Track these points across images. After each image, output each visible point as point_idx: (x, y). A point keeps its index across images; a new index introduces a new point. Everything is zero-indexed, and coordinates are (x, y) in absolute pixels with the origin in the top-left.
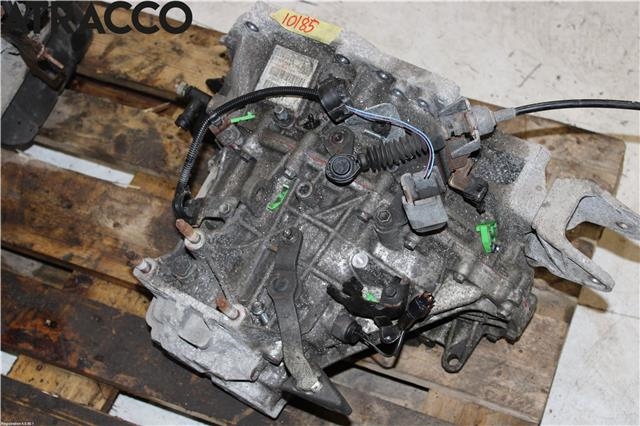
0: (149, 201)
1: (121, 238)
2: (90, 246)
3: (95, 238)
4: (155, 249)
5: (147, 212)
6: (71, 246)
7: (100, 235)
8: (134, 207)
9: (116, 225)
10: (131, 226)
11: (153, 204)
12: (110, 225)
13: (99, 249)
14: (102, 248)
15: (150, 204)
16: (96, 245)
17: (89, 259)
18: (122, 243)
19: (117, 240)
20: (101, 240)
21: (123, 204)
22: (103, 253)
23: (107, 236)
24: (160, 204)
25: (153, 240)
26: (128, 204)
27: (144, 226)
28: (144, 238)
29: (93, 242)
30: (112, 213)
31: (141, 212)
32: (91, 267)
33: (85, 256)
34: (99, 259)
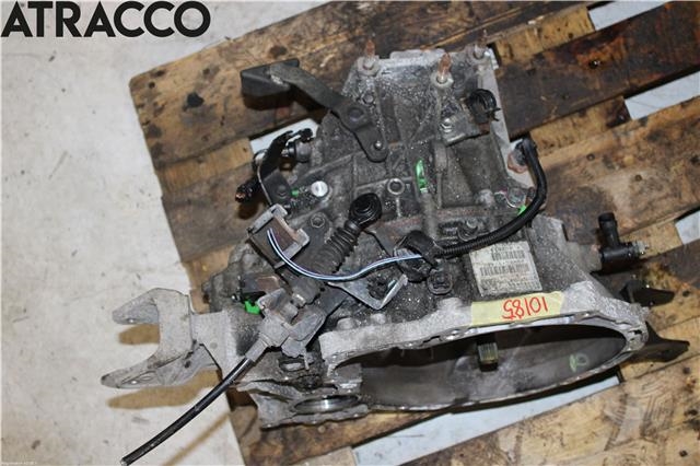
0: (636, 220)
1: (622, 171)
2: (637, 144)
3: (641, 153)
4: (586, 185)
5: (627, 209)
6: (651, 131)
7: (641, 159)
8: (642, 205)
9: (638, 178)
10: (626, 187)
11: (630, 221)
12: (643, 174)
13: (628, 147)
14: (628, 150)
15: (632, 218)
16: (634, 149)
17: (626, 133)
18: (617, 168)
19: (623, 166)
20: (635, 156)
21: (654, 200)
22: (620, 147)
23: (635, 163)
24: (625, 225)
25: (595, 190)
26: (650, 203)
27: (616, 197)
28: (604, 187)
29: (639, 148)
30: (652, 185)
31: (632, 205)
32: (617, 129)
33: (632, 133)
34: (618, 140)
